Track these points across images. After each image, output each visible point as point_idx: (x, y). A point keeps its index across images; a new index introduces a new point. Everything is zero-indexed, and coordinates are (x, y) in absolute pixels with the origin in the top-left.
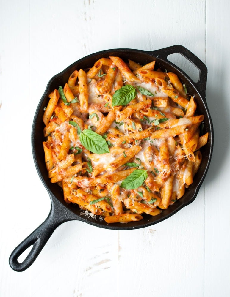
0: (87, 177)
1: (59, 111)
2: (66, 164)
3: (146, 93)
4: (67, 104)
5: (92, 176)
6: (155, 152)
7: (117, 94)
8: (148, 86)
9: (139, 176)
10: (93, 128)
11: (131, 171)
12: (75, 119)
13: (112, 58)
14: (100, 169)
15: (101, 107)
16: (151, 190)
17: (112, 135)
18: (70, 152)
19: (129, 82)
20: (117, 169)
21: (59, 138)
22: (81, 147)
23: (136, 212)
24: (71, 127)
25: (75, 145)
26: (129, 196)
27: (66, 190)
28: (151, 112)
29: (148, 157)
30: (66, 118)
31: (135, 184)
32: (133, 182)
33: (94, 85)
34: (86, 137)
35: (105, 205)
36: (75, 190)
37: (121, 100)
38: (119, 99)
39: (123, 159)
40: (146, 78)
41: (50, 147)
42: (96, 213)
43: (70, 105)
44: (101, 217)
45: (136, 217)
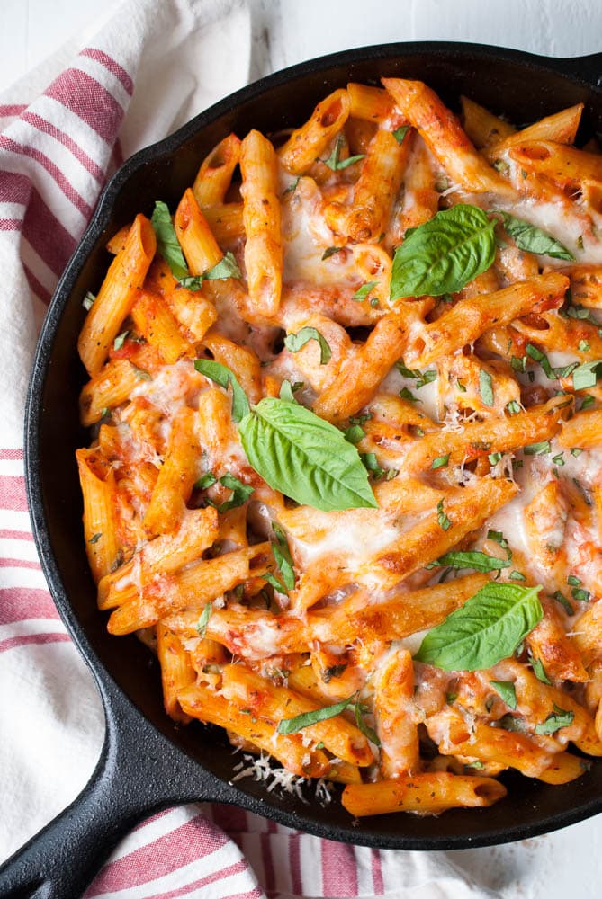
0: (268, 607)
1: (154, 310)
2: (180, 550)
3: (539, 245)
4: (188, 282)
5: (289, 607)
6: (573, 506)
7: (414, 247)
8: (550, 213)
9: (503, 614)
10: (303, 395)
11: (467, 589)
12: (222, 348)
13: (395, 86)
14: (332, 575)
15: (341, 302)
16: (552, 674)
17: (386, 425)
18: (196, 497)
19: (465, 196)
20: (405, 581)
21: (147, 436)
22: (247, 478)
23: (478, 766)
24: (201, 387)
25: (218, 466)
26: (454, 699)
27: (171, 663)
28: (562, 330)
29: (547, 529)
30: (186, 347)
31: (482, 646)
32: (472, 637)
33: (308, 204)
34: (268, 432)
35: (347, 736)
36: (213, 668)
37: (430, 271)
38: (421, 269)
39: (437, 535)
40: (542, 177)
41: (109, 472)
42: (305, 769)
43: (201, 287)
44: (321, 783)
45: (479, 791)
